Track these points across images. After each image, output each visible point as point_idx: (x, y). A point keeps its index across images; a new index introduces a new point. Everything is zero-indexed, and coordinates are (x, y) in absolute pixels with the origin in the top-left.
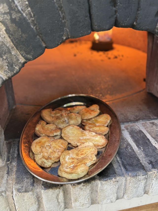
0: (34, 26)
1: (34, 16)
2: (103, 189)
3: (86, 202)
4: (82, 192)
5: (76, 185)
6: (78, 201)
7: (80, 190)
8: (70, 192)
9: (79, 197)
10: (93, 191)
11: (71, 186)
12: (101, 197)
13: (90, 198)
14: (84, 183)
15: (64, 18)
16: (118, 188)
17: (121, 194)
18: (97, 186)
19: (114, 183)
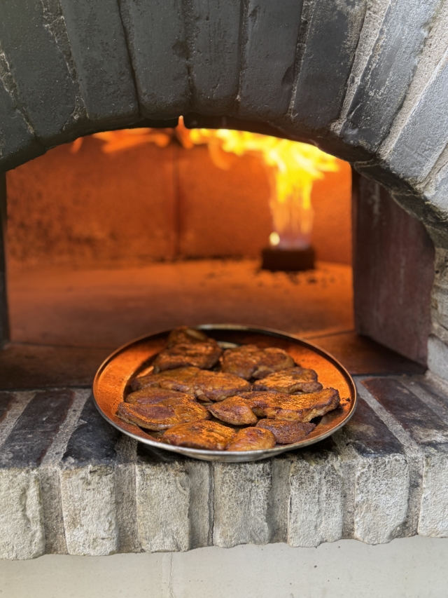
0: (11, 90)
1: (11, 67)
2: (148, 492)
3: (102, 532)
4: (89, 496)
5: (73, 468)
6: (81, 525)
7: (84, 486)
8: (59, 492)
9: (82, 512)
10: (122, 499)
11: (60, 472)
12: (145, 522)
13: (113, 522)
14: (94, 466)
15: (74, 75)
16: (193, 498)
17: (204, 524)
18: (132, 481)
19: (176, 475)
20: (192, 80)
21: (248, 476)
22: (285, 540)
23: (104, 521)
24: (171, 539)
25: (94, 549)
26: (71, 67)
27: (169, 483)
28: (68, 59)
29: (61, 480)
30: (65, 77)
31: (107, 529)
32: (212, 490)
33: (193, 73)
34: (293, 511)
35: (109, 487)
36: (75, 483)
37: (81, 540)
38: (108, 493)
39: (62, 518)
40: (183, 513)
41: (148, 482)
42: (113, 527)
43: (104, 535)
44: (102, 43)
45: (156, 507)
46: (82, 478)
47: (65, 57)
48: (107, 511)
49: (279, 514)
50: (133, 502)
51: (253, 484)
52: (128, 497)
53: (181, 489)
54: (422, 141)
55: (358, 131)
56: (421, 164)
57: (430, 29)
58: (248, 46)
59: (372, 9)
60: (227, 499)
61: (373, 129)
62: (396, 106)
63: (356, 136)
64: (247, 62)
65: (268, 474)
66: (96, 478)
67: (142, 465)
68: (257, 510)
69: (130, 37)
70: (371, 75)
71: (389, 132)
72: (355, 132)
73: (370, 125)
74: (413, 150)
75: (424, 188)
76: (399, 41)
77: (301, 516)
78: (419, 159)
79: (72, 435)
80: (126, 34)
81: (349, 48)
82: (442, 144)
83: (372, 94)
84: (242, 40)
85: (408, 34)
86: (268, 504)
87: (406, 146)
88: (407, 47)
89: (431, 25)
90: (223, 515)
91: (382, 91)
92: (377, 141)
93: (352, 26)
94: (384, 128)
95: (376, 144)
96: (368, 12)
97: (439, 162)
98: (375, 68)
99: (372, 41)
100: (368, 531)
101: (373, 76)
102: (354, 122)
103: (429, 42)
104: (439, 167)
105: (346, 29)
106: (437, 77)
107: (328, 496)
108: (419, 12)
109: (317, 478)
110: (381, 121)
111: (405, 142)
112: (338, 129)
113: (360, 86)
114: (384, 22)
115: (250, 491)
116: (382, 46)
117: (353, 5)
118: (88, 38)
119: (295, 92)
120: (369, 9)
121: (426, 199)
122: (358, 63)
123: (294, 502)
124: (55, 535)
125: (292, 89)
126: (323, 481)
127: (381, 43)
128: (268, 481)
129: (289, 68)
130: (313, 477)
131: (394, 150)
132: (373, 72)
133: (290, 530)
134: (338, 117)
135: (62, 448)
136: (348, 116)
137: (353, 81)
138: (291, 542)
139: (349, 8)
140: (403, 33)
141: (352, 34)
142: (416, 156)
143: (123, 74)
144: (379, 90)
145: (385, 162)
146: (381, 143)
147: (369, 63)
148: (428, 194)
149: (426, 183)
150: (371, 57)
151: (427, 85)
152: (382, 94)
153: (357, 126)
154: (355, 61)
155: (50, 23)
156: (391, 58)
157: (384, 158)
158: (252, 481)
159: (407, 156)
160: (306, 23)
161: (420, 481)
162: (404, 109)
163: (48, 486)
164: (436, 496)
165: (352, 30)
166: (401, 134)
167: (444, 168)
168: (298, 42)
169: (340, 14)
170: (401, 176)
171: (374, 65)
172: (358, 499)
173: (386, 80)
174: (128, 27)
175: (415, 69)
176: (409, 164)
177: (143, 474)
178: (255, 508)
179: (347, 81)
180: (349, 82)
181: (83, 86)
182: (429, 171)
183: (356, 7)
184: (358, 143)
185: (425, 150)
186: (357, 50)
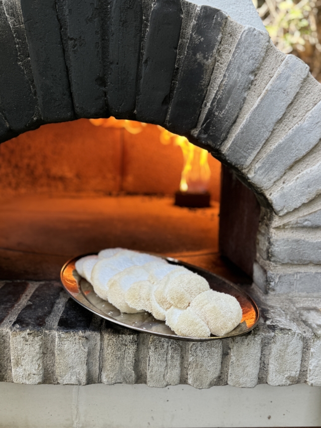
2: (63, 348)
3: (34, 370)
4: (27, 348)
5: (18, 331)
6: (21, 365)
7: (24, 342)
8: (9, 345)
9: (22, 357)
10: (47, 352)
11: (10, 333)
12: (60, 366)
13: (41, 365)
14: (30, 330)
15: (35, 94)
16: (89, 354)
17: (96, 369)
18: (53, 341)
19: (80, 339)
20: (107, 100)
21: (124, 342)
22: (145, 383)
23: (35, 364)
24: (75, 377)
25: (29, 380)
26: (33, 89)
27: (75, 343)
28: (32, 84)
29: (11, 337)
30: (29, 94)
31: (37, 368)
32: (102, 349)
33: (108, 96)
34: (151, 365)
35: (39, 344)
36: (18, 340)
37: (21, 374)
38: (38, 347)
39: (10, 360)
40: (83, 362)
41: (63, 342)
43: (35, 372)
44: (52, 76)
45: (67, 357)
46: (23, 337)
47: (30, 82)
48: (37, 358)
49: (142, 365)
50: (53, 354)
51: (127, 347)
52: (51, 350)
53: (82, 348)
54: (247, 143)
55: (208, 136)
56: (246, 158)
57: (256, 75)
58: (142, 81)
59: (220, 62)
60: (110, 355)
61: (217, 135)
62: (232, 121)
63: (206, 138)
64: (141, 91)
65: (136, 342)
66: (31, 338)
67: (59, 332)
68: (128, 363)
69: (70, 73)
70: (217, 102)
71: (227, 137)
72: (205, 136)
73: (215, 132)
74: (241, 149)
75: (248, 172)
76: (235, 82)
77: (155, 368)
78: (245, 154)
79: (21, 311)
80: (67, 70)
81: (204, 85)
82: (259, 146)
83: (217, 113)
84: (138, 77)
85: (241, 78)
86: (135, 360)
87: (237, 146)
88: (240, 86)
89: (256, 72)
90: (108, 365)
91: (223, 112)
92: (219, 142)
93: (206, 72)
94: (224, 135)
95: (218, 144)
96: (217, 63)
97: (258, 157)
98: (220, 98)
99: (219, 81)
100: (196, 380)
101: (219, 103)
102: (206, 130)
103: (255, 83)
104: (258, 159)
105: (203, 74)
106: (258, 105)
107: (172, 357)
108: (249, 65)
109: (166, 345)
110: (222, 130)
111: (236, 144)
112: (196, 134)
113: (210, 109)
114: (227, 70)
115: (124, 351)
116: (224, 85)
117: (207, 59)
118: (44, 72)
119: (170, 110)
120: (218, 61)
121: (248, 179)
122: (209, 95)
123: (151, 359)
124: (6, 370)
125: (168, 108)
126: (170, 348)
127: (224, 83)
128: (135, 346)
129: (166, 96)
130: (163, 345)
131: (230, 148)
132: (218, 100)
133: (148, 377)
134: (195, 127)
135: (14, 318)
136: (202, 126)
137: (206, 105)
138: (149, 384)
139: (205, 61)
140: (238, 77)
141: (206, 77)
142: (242, 152)
143: (65, 95)
144: (222, 111)
145: (223, 155)
146: (221, 144)
147: (216, 95)
148: (250, 176)
149: (249, 169)
150: (218, 91)
151: (252, 109)
152: (223, 114)
153: (207, 133)
154: (208, 93)
155: (21, 61)
156: (230, 92)
157: (223, 153)
158: (126, 345)
159: (237, 152)
160: (178, 69)
161: (229, 351)
162: (237, 124)
163: (3, 340)
164: (239, 361)
165: (206, 74)
166: (234, 139)
167: (260, 161)
168: (173, 80)
169: (199, 64)
170: (233, 164)
171: (219, 96)
172: (191, 359)
173: (226, 106)
174: (69, 67)
175: (245, 99)
176: (238, 157)
177: (60, 337)
178: (127, 362)
179: (202, 105)
180: (203, 106)
181: (40, 101)
182: (250, 162)
183: (209, 60)
184: (207, 143)
185: (249, 149)
186: (209, 86)
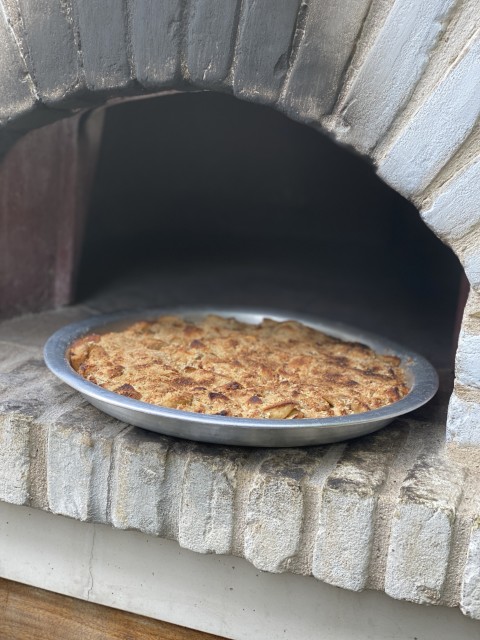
3: (15, 481)
10: (36, 455)
13: (26, 474)
14: (15, 416)
16: (94, 472)
17: (102, 498)
18: (45, 440)
23: (18, 470)
25: (8, 495)
31: (19, 478)
32: (112, 468)
35: (24, 439)
38: (23, 445)
40: (85, 483)
42: (25, 478)
43: (16, 484)
48: (22, 461)
49: (172, 509)
50: (44, 461)
52: (42, 454)
53: (84, 459)
54: (423, 148)
55: (350, 130)
57: (449, 22)
63: (348, 135)
73: (363, 125)
81: (349, 38)
82: (446, 155)
88: (416, 41)
89: (451, 17)
97: (443, 175)
98: (377, 62)
101: (374, 71)
102: (348, 119)
103: (447, 36)
104: (442, 181)
105: (348, 17)
110: (378, 122)
112: (330, 125)
113: (357, 80)
114: (393, 11)
116: (386, 38)
119: (288, 80)
122: (359, 55)
125: (284, 77)
129: (283, 56)
131: (390, 155)
133: (180, 529)
134: (331, 112)
136: (341, 112)
137: (352, 74)
146: (375, 147)
151: (437, 84)
153: (350, 124)
154: (357, 52)
156: (396, 51)
160: (306, 7)
164: (332, 537)
167: (447, 183)
168: (297, 27)
172: (249, 516)
173: (387, 77)
175: (425, 65)
176: (404, 173)
179: (345, 73)
180: (347, 75)
182: (427, 184)
